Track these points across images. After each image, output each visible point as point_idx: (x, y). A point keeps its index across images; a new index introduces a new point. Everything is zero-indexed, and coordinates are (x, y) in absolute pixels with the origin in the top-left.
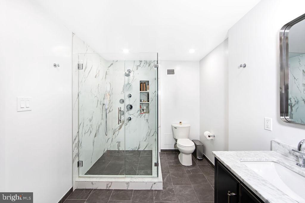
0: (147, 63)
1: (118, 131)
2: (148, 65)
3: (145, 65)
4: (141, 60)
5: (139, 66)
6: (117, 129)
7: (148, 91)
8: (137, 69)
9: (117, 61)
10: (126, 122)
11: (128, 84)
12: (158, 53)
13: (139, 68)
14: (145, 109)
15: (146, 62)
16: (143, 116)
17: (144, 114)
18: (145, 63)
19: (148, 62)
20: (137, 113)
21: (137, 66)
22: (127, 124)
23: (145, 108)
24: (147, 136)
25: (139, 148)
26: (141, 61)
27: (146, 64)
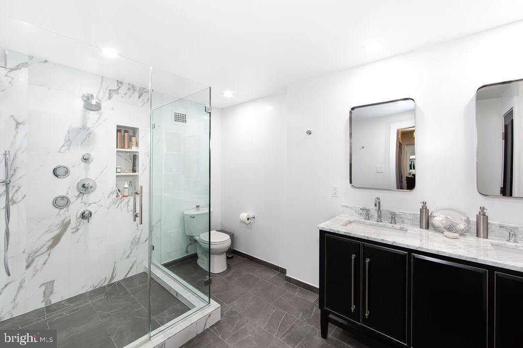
0: (134, 90)
1: (48, 253)
2: (137, 94)
3: (129, 93)
4: (120, 81)
5: (117, 91)
6: (45, 249)
7: (134, 149)
8: (110, 97)
9: (46, 61)
10: (73, 224)
11: (84, 127)
12: (210, 88)
13: (115, 96)
14: (126, 188)
15: (132, 88)
16: (123, 203)
17: (126, 200)
18: (129, 89)
19: (138, 89)
20: (109, 197)
21: (110, 91)
22: (78, 230)
23: (126, 186)
24: (132, 245)
25: (112, 278)
26: (120, 83)
27: (131, 91)
